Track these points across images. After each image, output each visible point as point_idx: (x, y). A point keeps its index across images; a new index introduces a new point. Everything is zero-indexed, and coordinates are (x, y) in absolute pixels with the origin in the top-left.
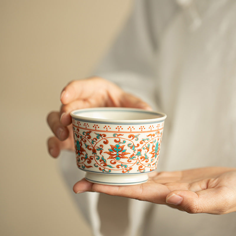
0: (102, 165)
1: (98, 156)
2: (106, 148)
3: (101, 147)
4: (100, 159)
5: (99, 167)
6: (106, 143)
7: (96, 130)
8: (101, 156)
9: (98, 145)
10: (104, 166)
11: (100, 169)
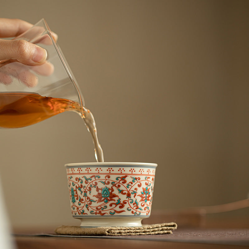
0: (135, 208)
1: (132, 200)
2: (140, 191)
3: (136, 190)
4: (134, 202)
5: (132, 210)
6: (139, 186)
7: (132, 174)
8: (134, 200)
9: (133, 189)
10: (136, 209)
11: (133, 212)
